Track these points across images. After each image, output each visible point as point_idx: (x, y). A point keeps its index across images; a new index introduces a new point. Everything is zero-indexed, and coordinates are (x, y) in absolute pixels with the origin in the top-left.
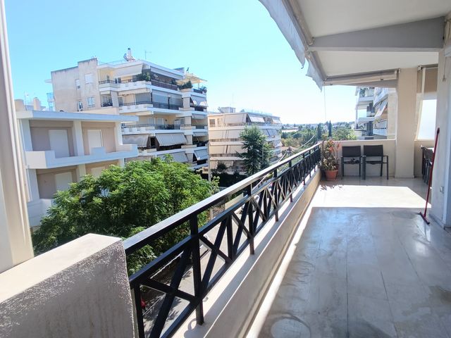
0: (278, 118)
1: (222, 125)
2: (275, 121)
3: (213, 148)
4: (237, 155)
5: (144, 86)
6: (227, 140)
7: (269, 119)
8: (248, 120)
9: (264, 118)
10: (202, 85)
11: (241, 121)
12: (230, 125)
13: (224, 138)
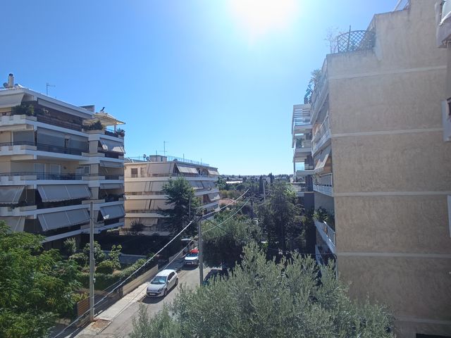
0: (215, 170)
1: (146, 175)
2: (211, 172)
3: (130, 202)
4: (159, 211)
5: (23, 121)
6: (151, 193)
7: (203, 170)
8: (176, 170)
9: (198, 169)
10: (120, 127)
11: (167, 172)
12: (155, 175)
13: (147, 190)
